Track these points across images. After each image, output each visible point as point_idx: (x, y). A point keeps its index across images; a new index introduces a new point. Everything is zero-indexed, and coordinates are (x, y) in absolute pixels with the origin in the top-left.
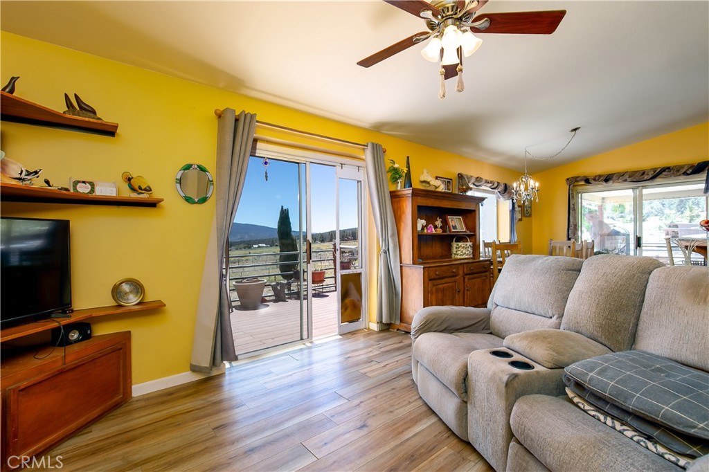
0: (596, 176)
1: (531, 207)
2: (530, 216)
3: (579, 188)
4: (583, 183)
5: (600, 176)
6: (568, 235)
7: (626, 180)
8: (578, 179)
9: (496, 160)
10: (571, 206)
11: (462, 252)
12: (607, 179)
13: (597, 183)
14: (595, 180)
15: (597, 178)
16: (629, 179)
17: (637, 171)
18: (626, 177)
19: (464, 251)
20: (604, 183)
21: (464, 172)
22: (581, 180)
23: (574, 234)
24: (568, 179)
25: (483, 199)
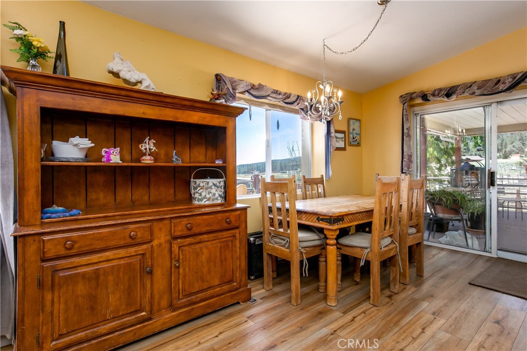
0: (435, 91)
1: (360, 134)
2: (359, 145)
3: (416, 109)
4: (419, 101)
5: (440, 90)
6: (402, 169)
7: (474, 93)
8: (413, 96)
9: (292, 63)
10: (405, 131)
11: (201, 194)
12: (449, 93)
13: (435, 99)
14: (433, 95)
15: (436, 93)
16: (478, 92)
17: (490, 80)
18: (475, 88)
19: (203, 194)
20: (446, 99)
21: (229, 72)
22: (418, 96)
23: (409, 168)
24: (401, 96)
25: (242, 110)
